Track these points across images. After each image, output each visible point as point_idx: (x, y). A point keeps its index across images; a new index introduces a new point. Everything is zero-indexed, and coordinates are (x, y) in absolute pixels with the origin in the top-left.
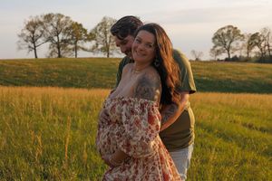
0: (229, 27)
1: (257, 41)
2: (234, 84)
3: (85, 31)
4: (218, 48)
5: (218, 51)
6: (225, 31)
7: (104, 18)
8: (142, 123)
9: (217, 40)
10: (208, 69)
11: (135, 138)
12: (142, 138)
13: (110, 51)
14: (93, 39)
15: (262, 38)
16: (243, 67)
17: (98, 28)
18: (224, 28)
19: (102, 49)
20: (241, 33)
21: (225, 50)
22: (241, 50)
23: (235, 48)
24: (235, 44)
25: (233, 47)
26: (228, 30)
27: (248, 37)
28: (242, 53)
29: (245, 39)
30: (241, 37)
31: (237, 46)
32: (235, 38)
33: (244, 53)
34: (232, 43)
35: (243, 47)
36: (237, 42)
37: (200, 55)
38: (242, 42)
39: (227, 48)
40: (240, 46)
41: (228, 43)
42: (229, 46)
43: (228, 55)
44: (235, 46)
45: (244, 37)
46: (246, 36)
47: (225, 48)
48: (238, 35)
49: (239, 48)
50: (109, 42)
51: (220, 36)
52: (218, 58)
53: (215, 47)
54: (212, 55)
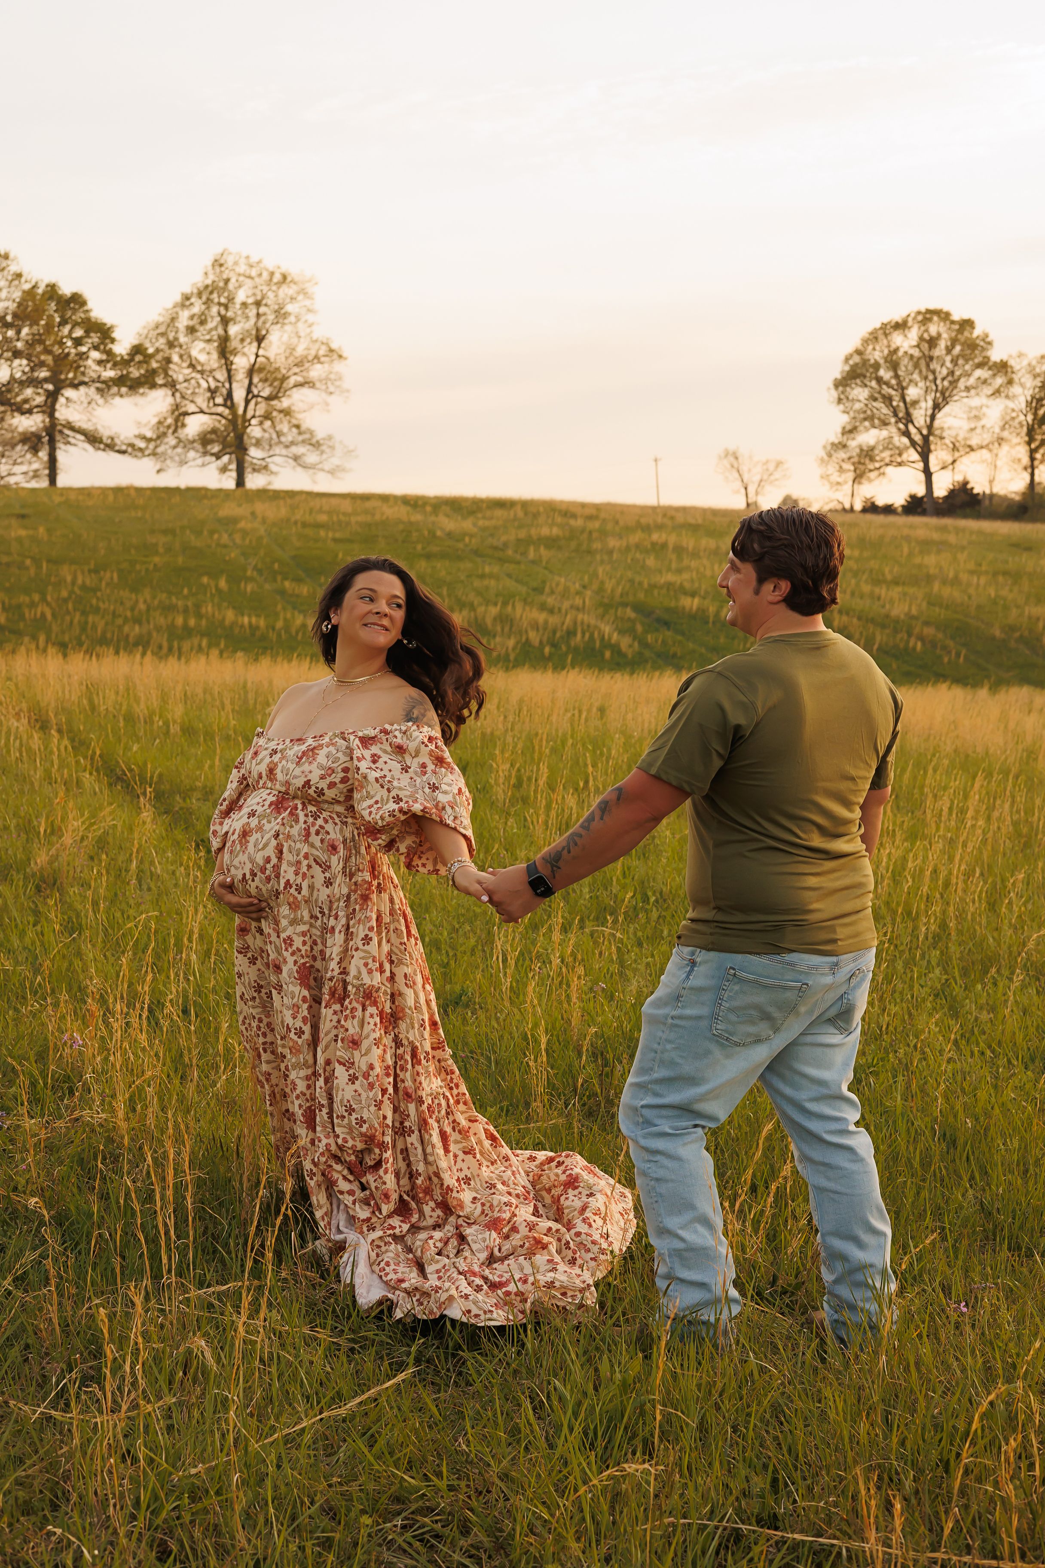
0: (928, 316)
3: (104, 333)
4: (869, 437)
5: (868, 454)
6: (906, 342)
7: (218, 263)
9: (860, 393)
13: (254, 453)
14: (148, 381)
17: (184, 319)
18: (901, 326)
19: (205, 439)
20: (996, 355)
21: (907, 448)
22: (995, 451)
23: (966, 439)
24: (965, 416)
25: (953, 433)
26: (921, 339)
27: (1035, 376)
28: (999, 463)
29: (1016, 389)
30: (994, 375)
31: (972, 430)
32: (962, 384)
33: (1016, 466)
34: (947, 409)
35: (1005, 434)
36: (975, 402)
37: (771, 474)
38: (1002, 407)
39: (917, 438)
40: (988, 426)
41: (922, 412)
42: (930, 427)
43: (922, 477)
44: (960, 428)
45: (1013, 372)
46: (1023, 371)
47: (905, 440)
48: (980, 366)
49: (987, 438)
50: (247, 402)
51: (877, 366)
52: (868, 496)
53: (850, 431)
54: (836, 477)
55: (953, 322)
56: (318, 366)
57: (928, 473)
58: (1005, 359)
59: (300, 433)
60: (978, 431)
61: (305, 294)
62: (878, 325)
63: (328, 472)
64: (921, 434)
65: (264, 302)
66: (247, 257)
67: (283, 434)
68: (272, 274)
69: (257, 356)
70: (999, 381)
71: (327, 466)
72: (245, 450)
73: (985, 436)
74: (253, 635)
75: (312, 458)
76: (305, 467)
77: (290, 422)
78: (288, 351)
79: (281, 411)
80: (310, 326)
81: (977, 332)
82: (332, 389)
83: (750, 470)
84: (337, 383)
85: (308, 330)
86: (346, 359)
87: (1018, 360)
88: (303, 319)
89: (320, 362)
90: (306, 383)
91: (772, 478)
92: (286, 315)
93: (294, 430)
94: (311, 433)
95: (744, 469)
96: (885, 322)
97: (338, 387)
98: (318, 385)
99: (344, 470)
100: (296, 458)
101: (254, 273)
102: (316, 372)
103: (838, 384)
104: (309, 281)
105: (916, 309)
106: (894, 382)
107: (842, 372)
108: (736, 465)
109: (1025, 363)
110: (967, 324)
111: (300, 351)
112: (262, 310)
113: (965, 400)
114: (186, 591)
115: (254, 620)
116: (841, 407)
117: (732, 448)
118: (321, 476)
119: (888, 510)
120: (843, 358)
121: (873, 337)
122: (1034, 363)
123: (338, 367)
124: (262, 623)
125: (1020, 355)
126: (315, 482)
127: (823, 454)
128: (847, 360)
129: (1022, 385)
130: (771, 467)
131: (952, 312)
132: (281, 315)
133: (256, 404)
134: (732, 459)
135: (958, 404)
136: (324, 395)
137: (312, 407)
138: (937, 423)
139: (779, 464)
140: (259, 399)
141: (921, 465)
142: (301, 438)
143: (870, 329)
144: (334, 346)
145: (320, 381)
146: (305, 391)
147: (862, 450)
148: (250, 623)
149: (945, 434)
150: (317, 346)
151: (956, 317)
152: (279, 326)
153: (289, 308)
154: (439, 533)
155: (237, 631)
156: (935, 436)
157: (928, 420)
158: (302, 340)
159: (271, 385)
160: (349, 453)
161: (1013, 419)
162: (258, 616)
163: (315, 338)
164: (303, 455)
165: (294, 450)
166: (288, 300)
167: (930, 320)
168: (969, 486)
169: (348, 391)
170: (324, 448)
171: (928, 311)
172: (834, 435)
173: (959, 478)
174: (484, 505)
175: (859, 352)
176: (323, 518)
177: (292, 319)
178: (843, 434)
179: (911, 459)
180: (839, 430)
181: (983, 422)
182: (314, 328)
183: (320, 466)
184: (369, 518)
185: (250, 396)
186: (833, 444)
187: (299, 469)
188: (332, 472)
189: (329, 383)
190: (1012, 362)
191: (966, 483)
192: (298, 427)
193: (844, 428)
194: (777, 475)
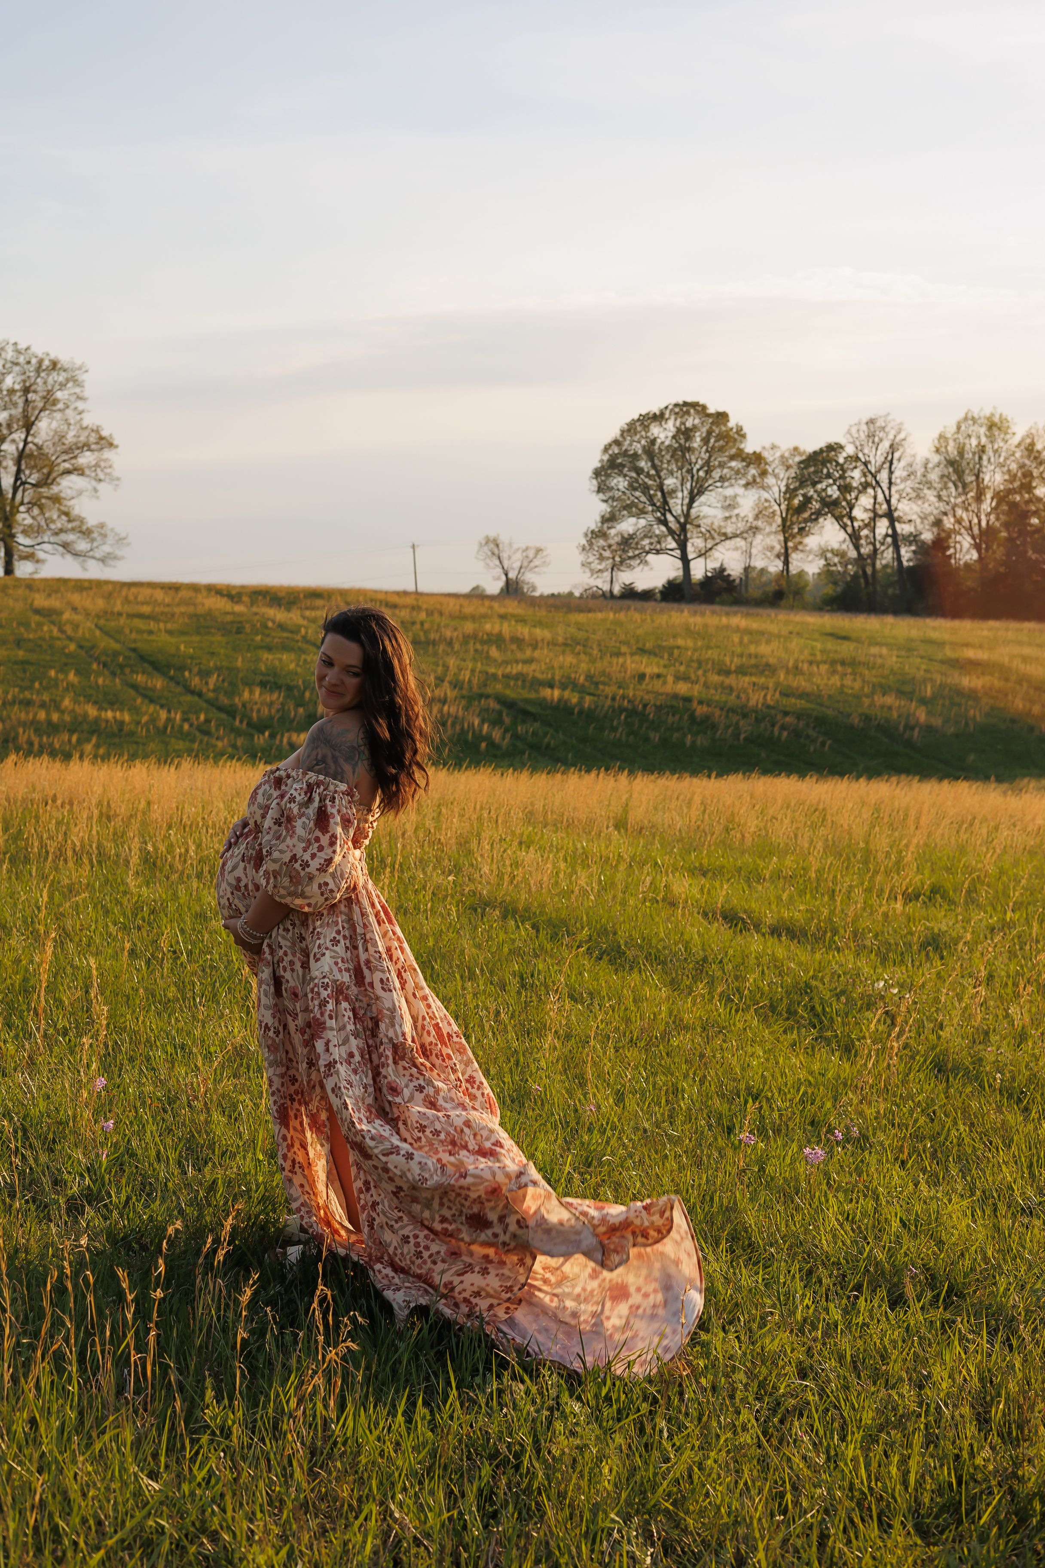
0: (685, 408)
1: (834, 492)
2: (705, 724)
4: (628, 525)
5: (627, 542)
6: (664, 433)
8: (299, 823)
9: (620, 483)
10: (569, 645)
11: (276, 855)
12: (294, 858)
13: (22, 540)
15: (856, 476)
16: (756, 636)
18: (658, 417)
20: (750, 447)
21: (665, 536)
22: (749, 540)
23: (720, 527)
24: (719, 505)
25: (708, 521)
26: (679, 430)
27: (788, 467)
28: (754, 551)
29: (770, 480)
30: (748, 466)
31: (727, 518)
32: (716, 474)
33: (769, 554)
34: (702, 499)
35: (759, 523)
36: (729, 492)
37: (531, 561)
38: (757, 496)
39: (673, 525)
40: (742, 515)
41: (679, 502)
42: (687, 515)
43: (679, 564)
44: (715, 517)
45: (766, 464)
46: (777, 462)
47: (663, 528)
48: (732, 458)
49: (741, 526)
50: (15, 489)
51: (635, 456)
52: (627, 583)
53: (610, 519)
54: (596, 566)
55: (709, 415)
56: (88, 453)
57: (685, 561)
58: (758, 450)
59: (69, 521)
60: (734, 519)
61: (75, 381)
62: (636, 417)
63: (99, 560)
64: (678, 522)
65: (33, 388)
66: (15, 344)
67: (53, 521)
68: (41, 362)
69: (26, 442)
70: (753, 471)
71: (98, 554)
72: (13, 536)
73: (739, 525)
74: (121, 730)
75: (82, 545)
76: (76, 555)
77: (59, 510)
78: (56, 439)
79: (48, 498)
80: (80, 413)
81: (732, 424)
82: (101, 476)
83: (510, 557)
84: (108, 470)
85: (78, 417)
86: (117, 447)
87: (771, 452)
88: (72, 407)
89: (89, 450)
90: (75, 469)
91: (532, 565)
92: (55, 402)
93: (64, 518)
94: (82, 521)
95: (504, 556)
96: (643, 413)
97: (106, 474)
98: (87, 472)
99: (116, 558)
100: (65, 546)
101: (22, 360)
102: (86, 459)
103: (597, 473)
104: (80, 369)
105: (674, 401)
106: (653, 472)
107: (601, 461)
108: (496, 551)
109: (778, 454)
110: (722, 417)
111: (70, 438)
112: (31, 396)
113: (720, 490)
114: (37, 685)
115: (118, 714)
116: (601, 496)
117: (492, 534)
118: (91, 564)
119: (646, 595)
120: (602, 447)
121: (630, 429)
122: (787, 455)
123: (107, 454)
124: (127, 717)
125: (773, 447)
126: (85, 569)
127: (583, 541)
128: (606, 449)
129: (776, 476)
130: (531, 554)
131: (708, 405)
132: (49, 401)
133: (24, 491)
134: (492, 546)
135: (713, 493)
136: (94, 483)
137: (80, 493)
138: (693, 512)
139: (538, 551)
140: (27, 486)
141: (678, 553)
142: (70, 526)
143: (628, 420)
144: (104, 433)
145: (89, 467)
146: (73, 478)
147: (623, 537)
148: (114, 718)
149: (701, 522)
150: (86, 433)
151: (712, 410)
152: (47, 412)
153: (59, 395)
154: (270, 624)
155: (103, 725)
156: (691, 524)
157: (685, 508)
158: (72, 427)
159: (38, 471)
160: (121, 540)
161: (766, 508)
162: (122, 711)
163: (85, 425)
164: (73, 542)
165: (64, 537)
166: (57, 387)
167: (688, 413)
168: (726, 573)
169: (118, 479)
170: (95, 535)
171: (685, 404)
172: (592, 522)
173: (717, 565)
174: (302, 596)
175: (617, 442)
176: (146, 609)
177: (60, 406)
178: (603, 523)
179: (669, 547)
180: (599, 519)
181: (736, 511)
182: (84, 415)
183: (91, 553)
184: (191, 609)
185: (19, 483)
186: (593, 532)
187: (69, 557)
188: (103, 560)
189: (98, 470)
190: (765, 454)
191: (722, 570)
192: (67, 514)
193: (603, 517)
194: (536, 562)
